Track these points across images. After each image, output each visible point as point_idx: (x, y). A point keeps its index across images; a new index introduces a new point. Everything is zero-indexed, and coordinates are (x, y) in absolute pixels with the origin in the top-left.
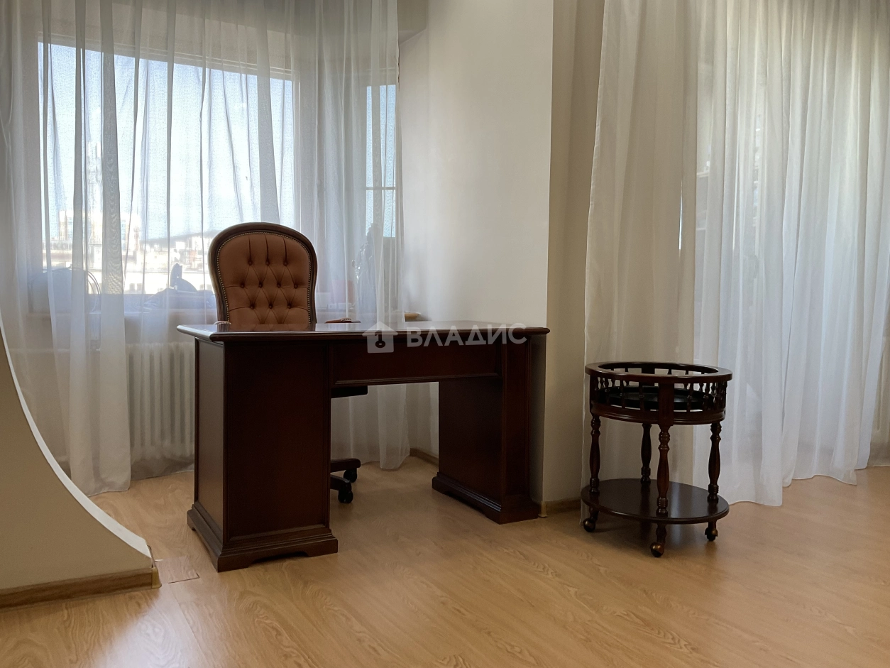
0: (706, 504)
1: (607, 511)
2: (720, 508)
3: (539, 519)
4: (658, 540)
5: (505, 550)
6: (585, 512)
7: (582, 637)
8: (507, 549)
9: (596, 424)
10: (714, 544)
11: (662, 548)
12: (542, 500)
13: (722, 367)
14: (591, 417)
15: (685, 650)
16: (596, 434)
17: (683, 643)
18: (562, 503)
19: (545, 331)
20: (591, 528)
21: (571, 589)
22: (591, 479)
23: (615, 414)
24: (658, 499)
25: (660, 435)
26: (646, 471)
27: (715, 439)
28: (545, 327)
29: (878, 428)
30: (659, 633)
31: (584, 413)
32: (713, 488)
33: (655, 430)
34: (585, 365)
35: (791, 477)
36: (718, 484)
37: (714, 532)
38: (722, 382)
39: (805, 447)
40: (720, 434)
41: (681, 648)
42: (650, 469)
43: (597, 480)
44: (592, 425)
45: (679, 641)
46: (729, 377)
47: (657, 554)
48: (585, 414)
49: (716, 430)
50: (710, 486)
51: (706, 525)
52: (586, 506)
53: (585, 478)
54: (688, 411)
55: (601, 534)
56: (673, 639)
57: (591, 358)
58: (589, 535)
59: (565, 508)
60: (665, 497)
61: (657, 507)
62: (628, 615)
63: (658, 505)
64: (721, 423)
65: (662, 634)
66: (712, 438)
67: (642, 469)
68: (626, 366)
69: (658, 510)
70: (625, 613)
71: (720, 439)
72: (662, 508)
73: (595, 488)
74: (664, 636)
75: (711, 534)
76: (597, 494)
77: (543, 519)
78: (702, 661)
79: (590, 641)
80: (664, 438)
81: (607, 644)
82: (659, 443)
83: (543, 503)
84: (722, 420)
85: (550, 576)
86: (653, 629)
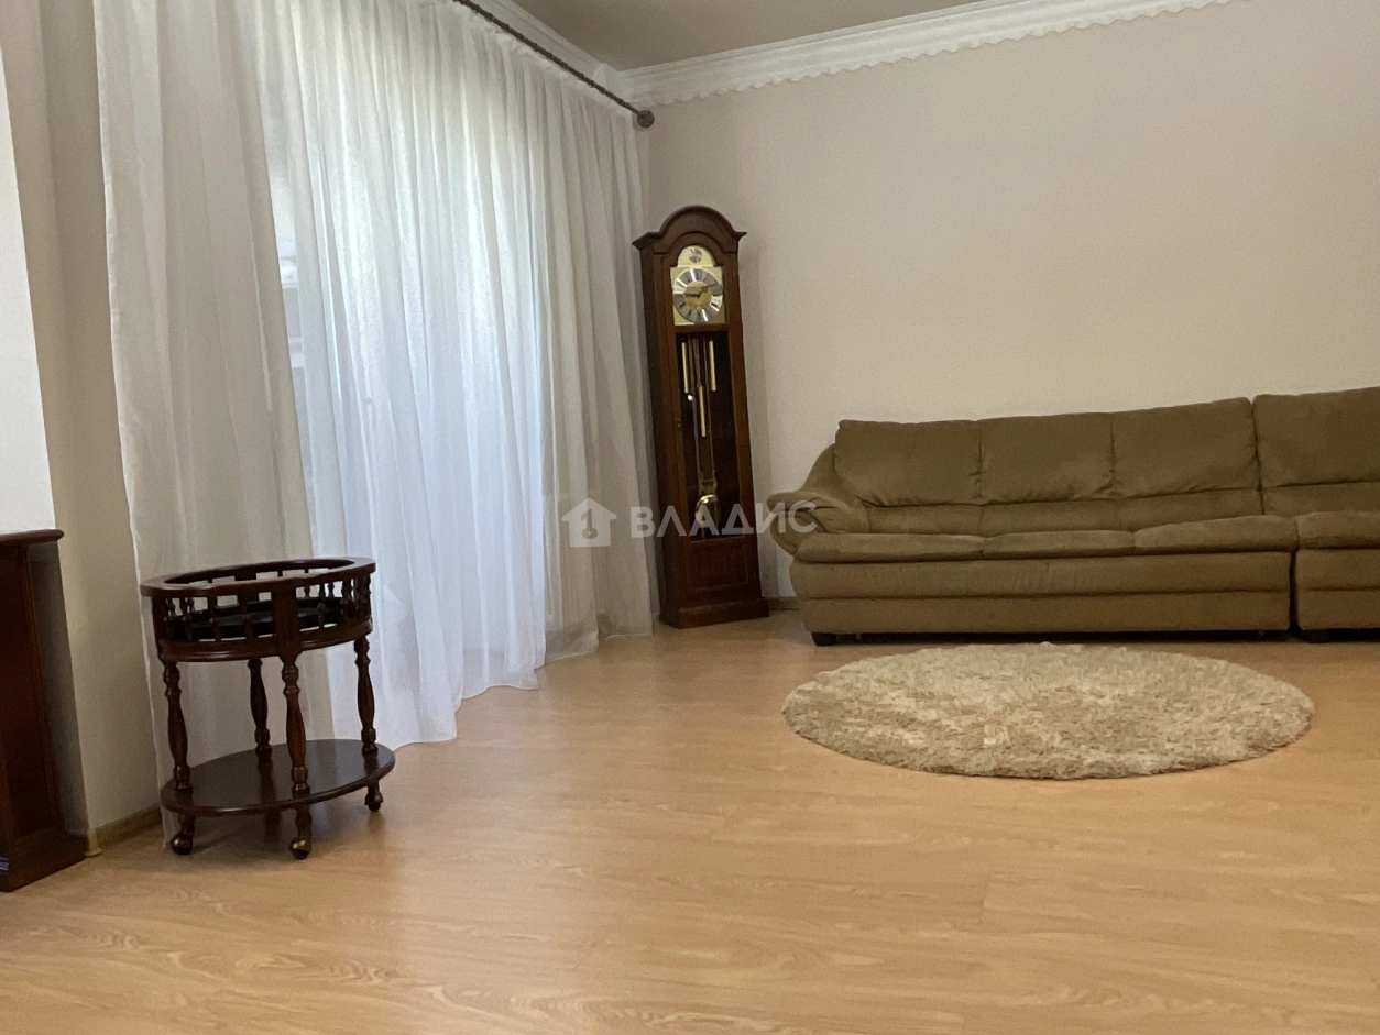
0: (362, 760)
1: (210, 812)
2: (382, 762)
3: (86, 860)
4: (299, 833)
5: (33, 933)
6: (170, 824)
7: (210, 1024)
8: (36, 930)
9: (172, 677)
10: (379, 815)
11: (308, 845)
12: (87, 827)
13: (357, 556)
14: (161, 667)
15: (377, 981)
16: (174, 694)
17: (371, 971)
18: (126, 822)
19: (55, 536)
20: (184, 848)
21: (171, 955)
22: (175, 769)
23: (201, 654)
24: (292, 771)
25: (283, 672)
26: (262, 734)
27: (363, 663)
28: (53, 528)
29: (550, 613)
30: (332, 970)
31: (148, 664)
32: (368, 734)
33: (272, 667)
34: (139, 582)
35: (460, 697)
36: (375, 727)
37: (377, 798)
38: (361, 577)
39: (471, 656)
40: (369, 654)
41: (370, 979)
42: (268, 732)
43: (186, 767)
44: (165, 681)
45: (365, 971)
46: (371, 568)
47: (301, 855)
48: (151, 665)
49: (362, 649)
50: (364, 733)
51: (365, 791)
52: (170, 813)
53: (164, 769)
54: (322, 627)
55: (205, 852)
56: (356, 970)
57: (147, 569)
58: (184, 860)
59: (133, 830)
60: (303, 765)
61: (292, 784)
62: (277, 961)
63: (293, 778)
64: (368, 637)
65: (337, 972)
66: (358, 662)
67: (256, 733)
68: (209, 575)
69: (294, 788)
70: (272, 960)
71: (369, 661)
72: (300, 783)
73: (184, 780)
74: (342, 971)
75: (373, 802)
76: (190, 790)
77: (97, 859)
78: (406, 986)
79: (225, 1025)
80: (290, 676)
81: (257, 1019)
82: (284, 685)
83: (91, 833)
84: (369, 632)
85: (129, 947)
86: (322, 968)
